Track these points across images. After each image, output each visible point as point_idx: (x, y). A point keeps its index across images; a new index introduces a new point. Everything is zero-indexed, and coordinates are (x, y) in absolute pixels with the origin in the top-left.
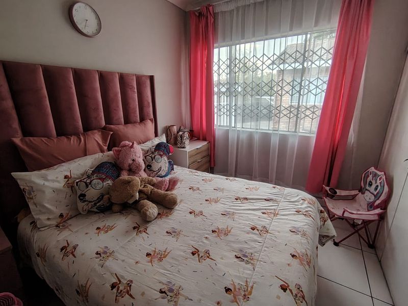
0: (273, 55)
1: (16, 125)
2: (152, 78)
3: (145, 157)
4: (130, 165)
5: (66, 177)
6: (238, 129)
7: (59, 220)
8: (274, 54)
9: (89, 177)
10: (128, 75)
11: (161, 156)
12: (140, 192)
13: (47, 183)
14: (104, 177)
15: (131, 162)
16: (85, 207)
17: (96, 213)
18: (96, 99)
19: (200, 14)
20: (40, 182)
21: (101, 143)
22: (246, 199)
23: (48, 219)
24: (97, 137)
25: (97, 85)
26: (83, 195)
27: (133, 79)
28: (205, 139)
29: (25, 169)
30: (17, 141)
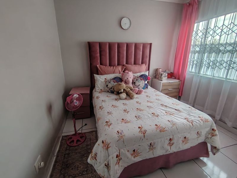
0: (223, 26)
1: (99, 61)
2: (151, 44)
3: (134, 79)
4: (126, 80)
5: (105, 79)
6: (201, 75)
7: (100, 91)
8: (223, 24)
9: (111, 80)
10: (139, 43)
11: (141, 80)
12: (124, 90)
13: (100, 79)
14: (115, 81)
15: (126, 79)
16: (107, 89)
17: (110, 92)
18: (123, 54)
19: (190, 4)
20: (99, 78)
21: (120, 70)
22: (166, 106)
23: (98, 89)
24: (120, 68)
25: (125, 48)
26: (107, 85)
27: (141, 45)
28: (179, 79)
29: (98, 74)
30: (98, 66)
